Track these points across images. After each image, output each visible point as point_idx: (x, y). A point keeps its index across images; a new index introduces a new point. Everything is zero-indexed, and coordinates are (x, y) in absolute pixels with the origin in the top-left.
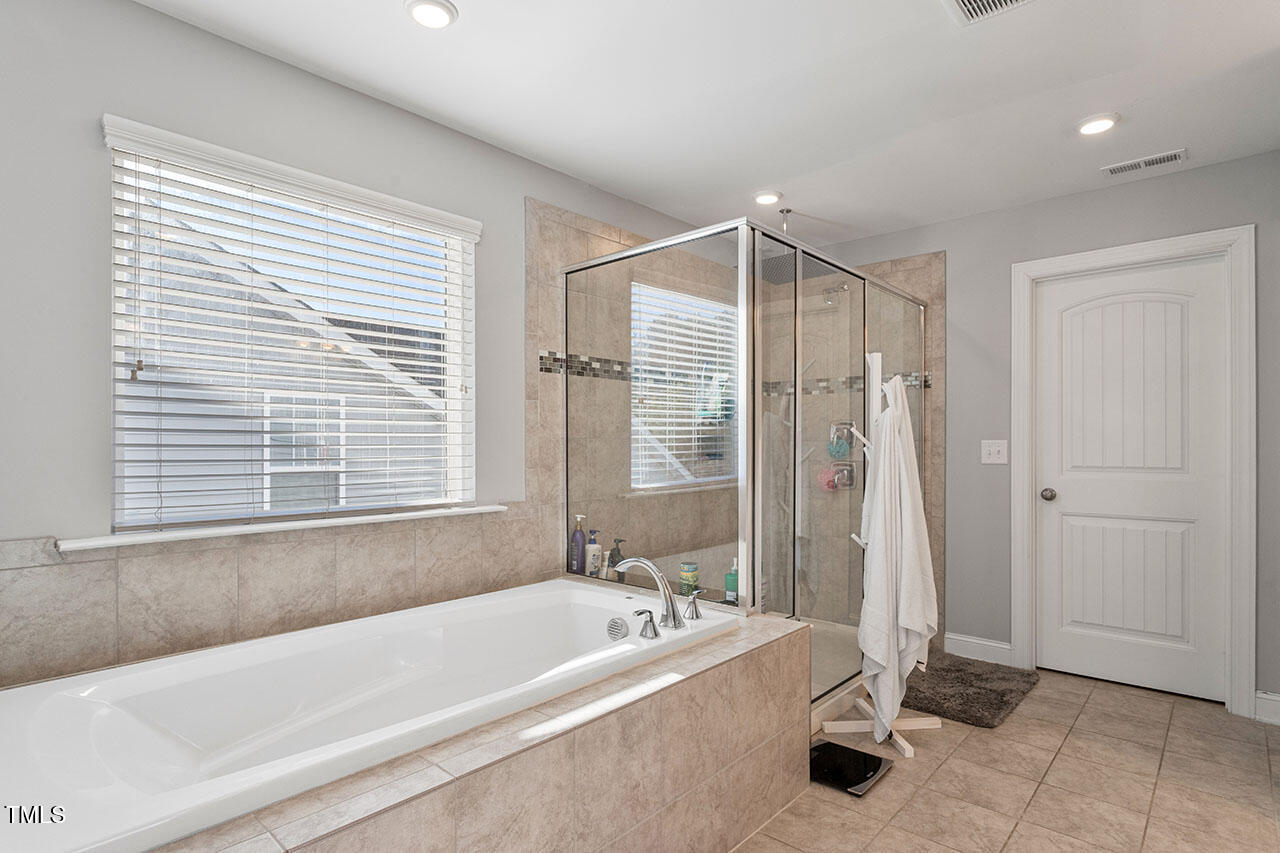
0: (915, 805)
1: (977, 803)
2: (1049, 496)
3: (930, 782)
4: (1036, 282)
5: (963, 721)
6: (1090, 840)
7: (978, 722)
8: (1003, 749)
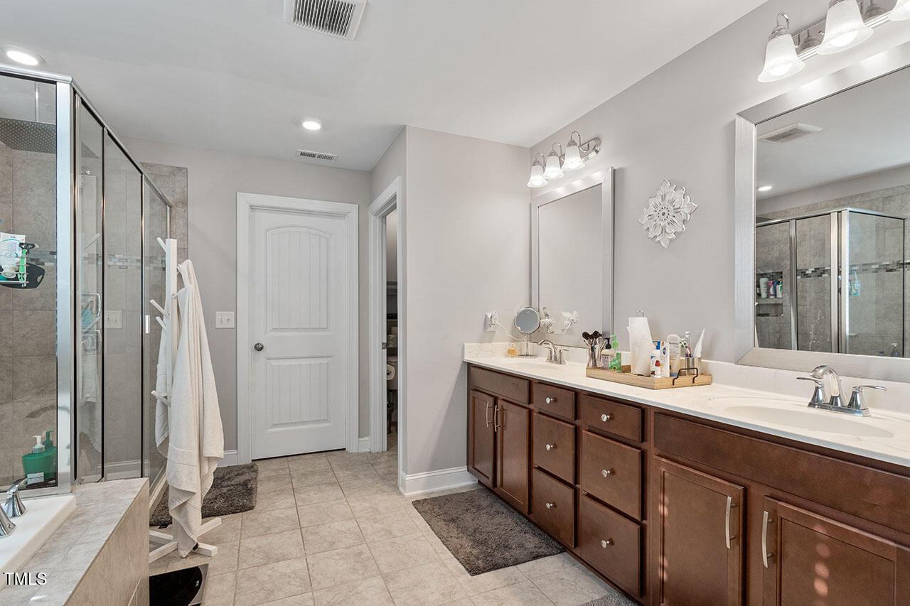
0: (242, 585)
1: (278, 561)
2: (259, 348)
3: (240, 564)
4: (252, 208)
5: (233, 513)
6: (342, 546)
7: (244, 509)
8: (268, 519)
